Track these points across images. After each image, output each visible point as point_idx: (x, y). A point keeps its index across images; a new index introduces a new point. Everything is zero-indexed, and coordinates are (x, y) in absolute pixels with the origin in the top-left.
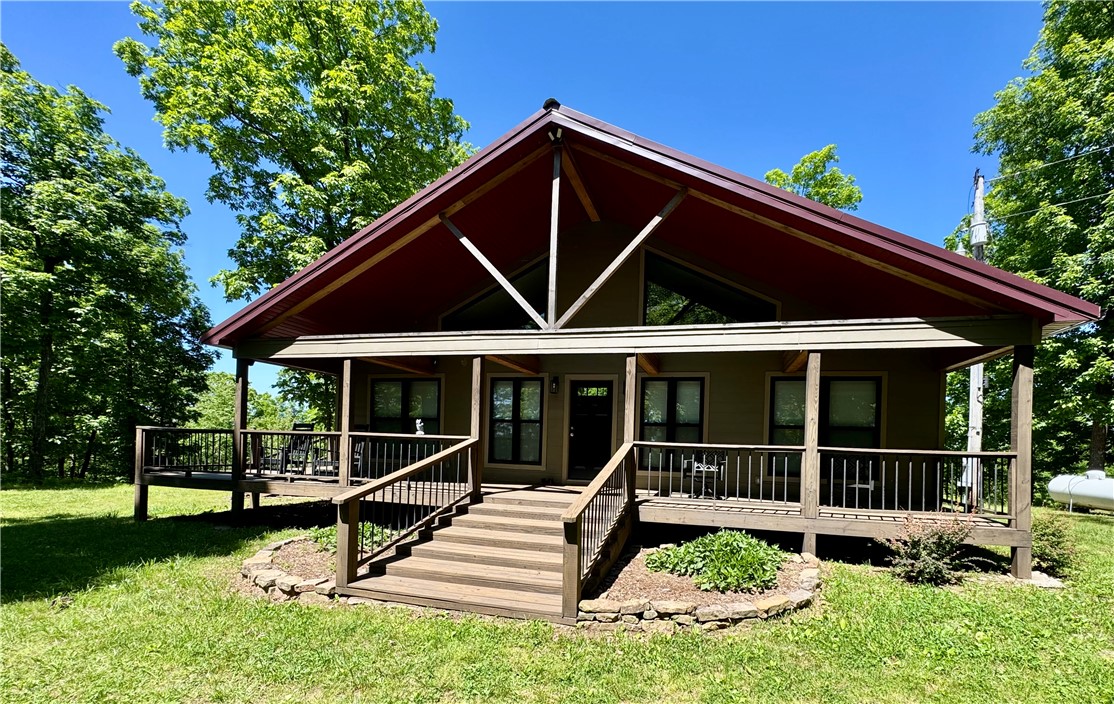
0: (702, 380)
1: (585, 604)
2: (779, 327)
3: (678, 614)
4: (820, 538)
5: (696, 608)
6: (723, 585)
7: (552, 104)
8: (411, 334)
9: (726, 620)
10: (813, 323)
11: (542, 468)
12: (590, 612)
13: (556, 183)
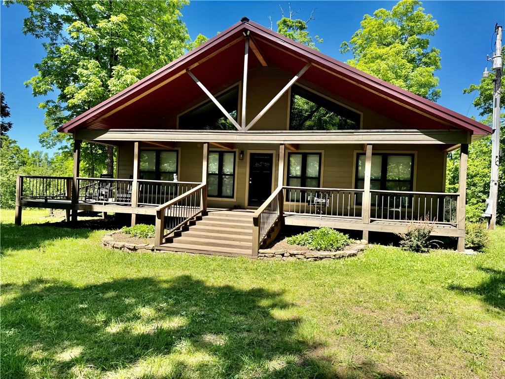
0: (320, 154)
1: (261, 251)
2: (353, 132)
3: (298, 254)
4: (370, 233)
5: (305, 253)
6: (319, 247)
7: (245, 20)
8: (171, 130)
9: (317, 257)
10: (369, 131)
11: (234, 200)
12: (263, 253)
13: (246, 57)
